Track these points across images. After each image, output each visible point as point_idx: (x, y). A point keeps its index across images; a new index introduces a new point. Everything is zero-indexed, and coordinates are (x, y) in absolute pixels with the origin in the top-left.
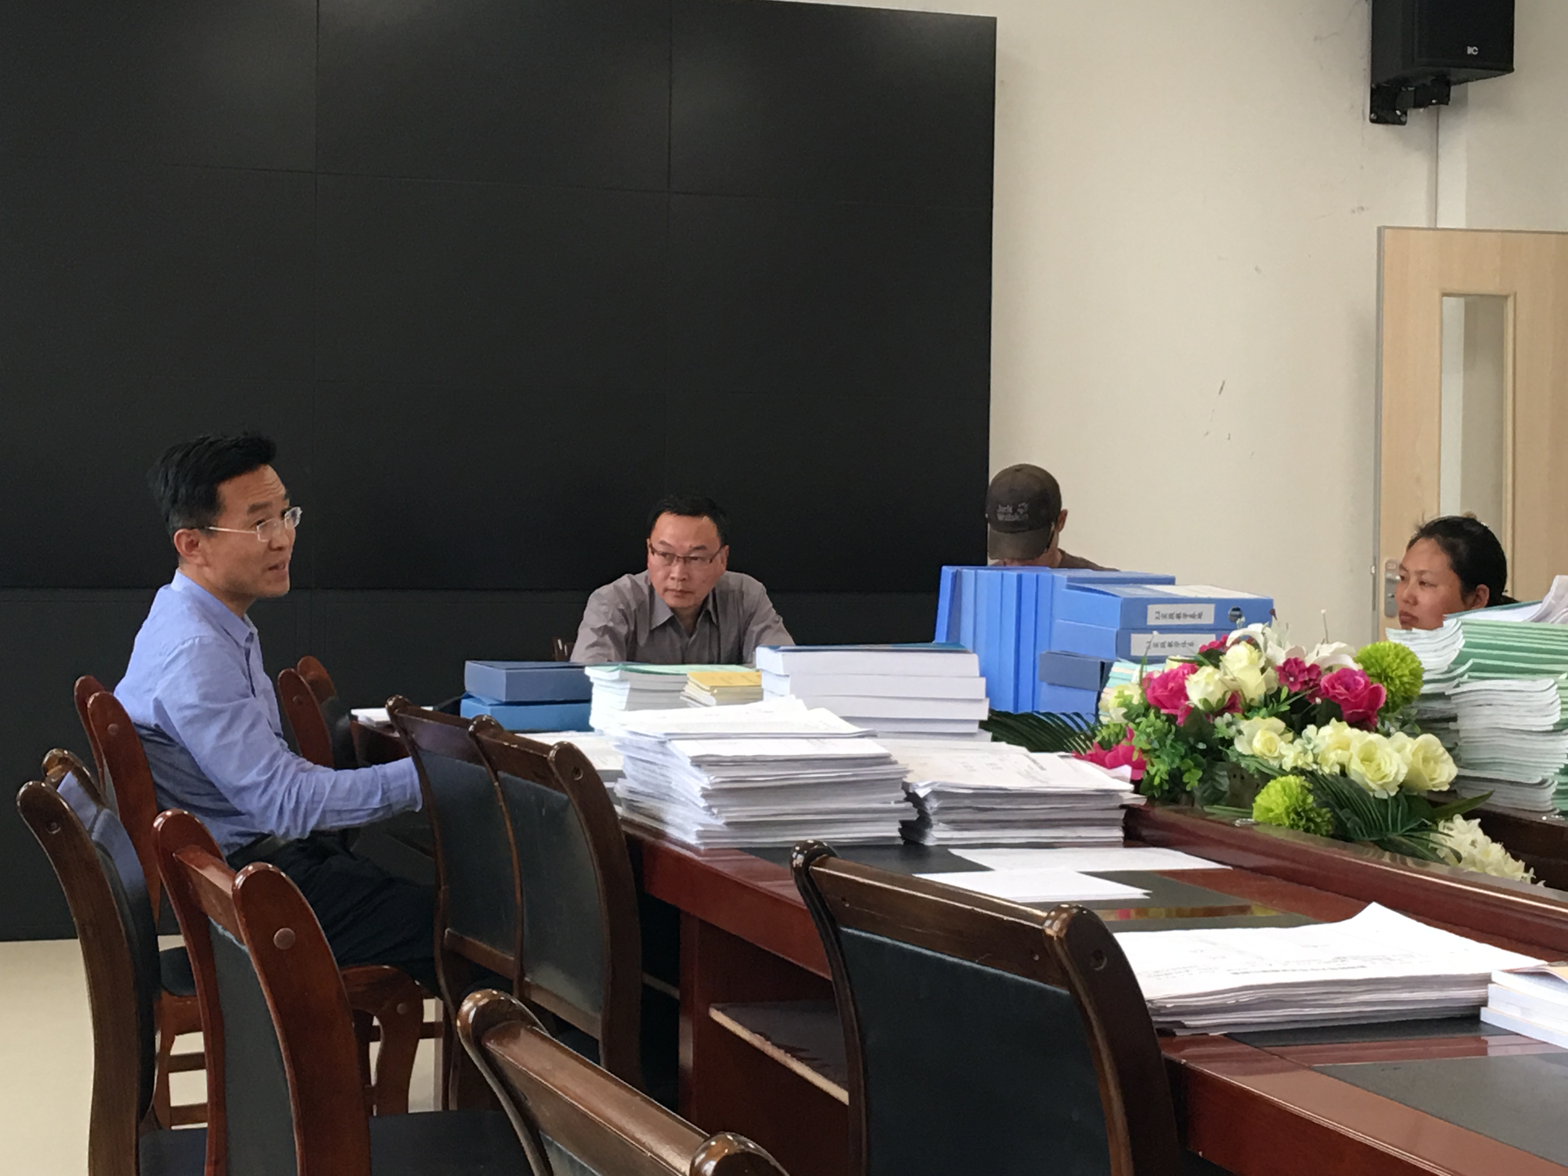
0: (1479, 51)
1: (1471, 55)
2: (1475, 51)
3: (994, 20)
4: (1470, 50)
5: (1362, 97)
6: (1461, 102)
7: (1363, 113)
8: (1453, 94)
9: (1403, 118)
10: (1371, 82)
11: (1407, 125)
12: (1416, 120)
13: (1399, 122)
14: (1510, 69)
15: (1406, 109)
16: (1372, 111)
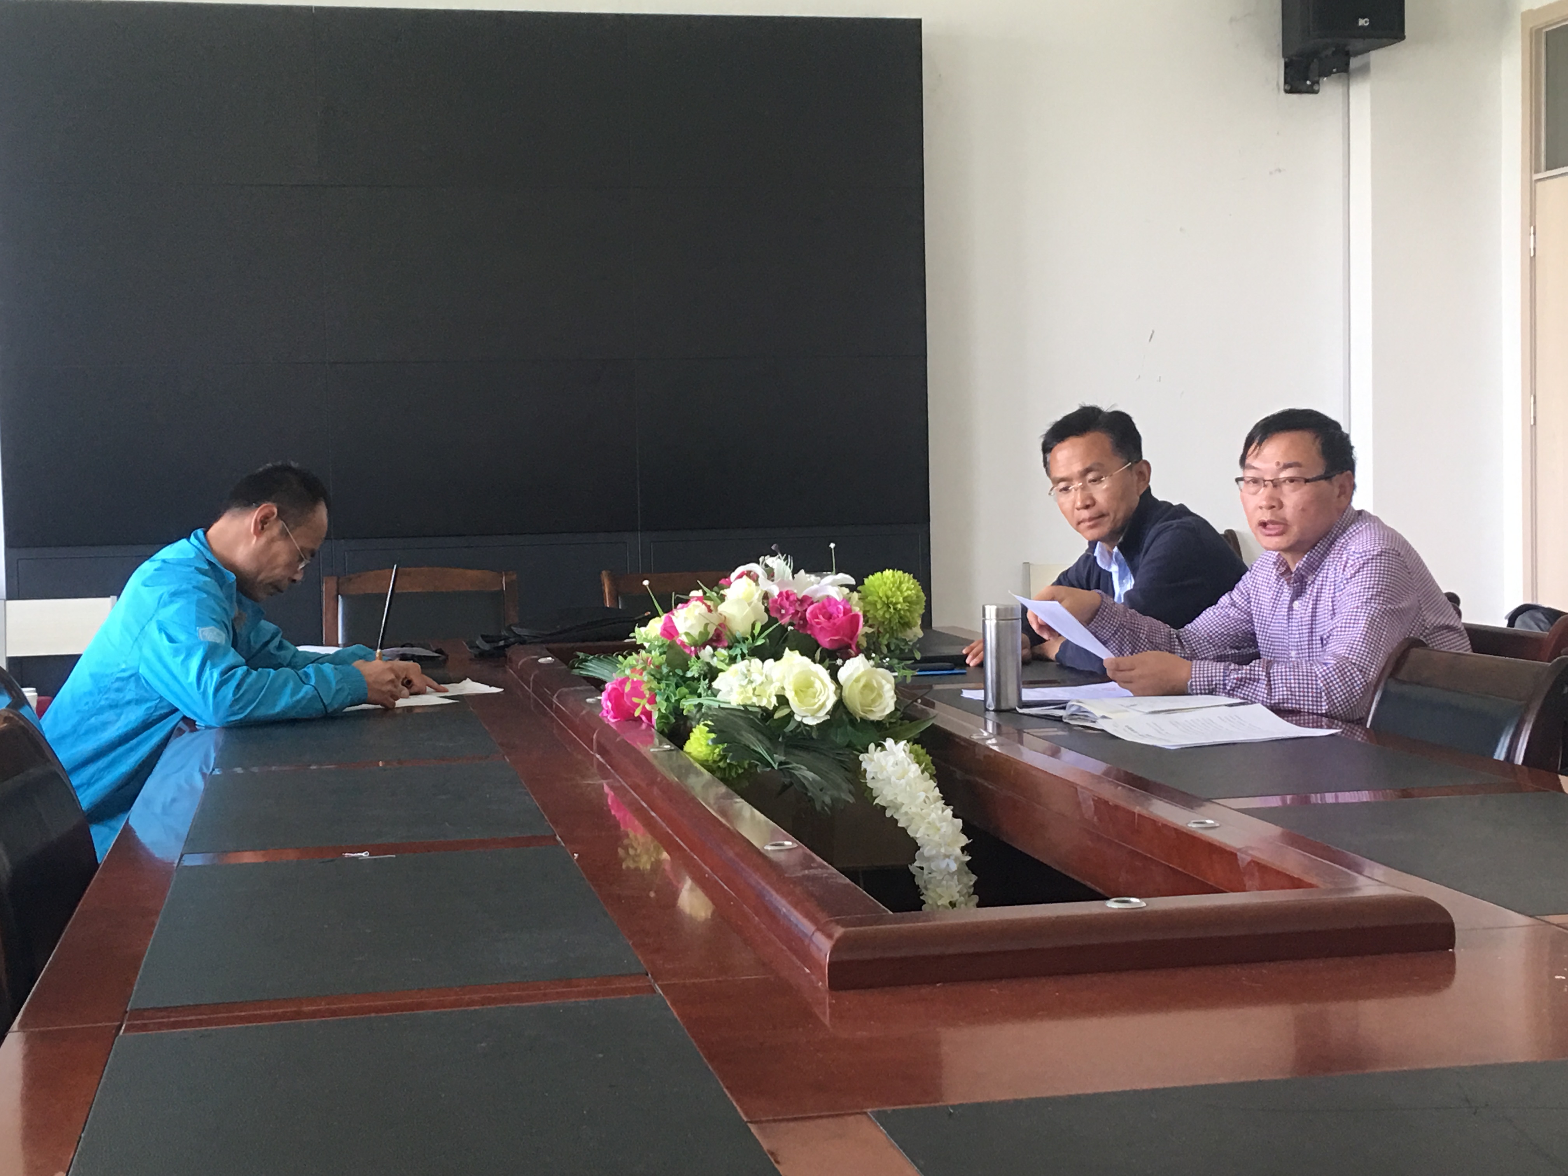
0: (1370, 21)
1: (1362, 27)
2: (1366, 22)
3: (920, 21)
4: (1362, 22)
5: (1276, 70)
6: (1365, 69)
7: (1278, 84)
8: (1355, 63)
9: (1316, 88)
10: (1284, 56)
11: (1320, 93)
12: (1330, 89)
13: (1312, 91)
14: (1402, 37)
15: (1316, 79)
16: (1286, 82)
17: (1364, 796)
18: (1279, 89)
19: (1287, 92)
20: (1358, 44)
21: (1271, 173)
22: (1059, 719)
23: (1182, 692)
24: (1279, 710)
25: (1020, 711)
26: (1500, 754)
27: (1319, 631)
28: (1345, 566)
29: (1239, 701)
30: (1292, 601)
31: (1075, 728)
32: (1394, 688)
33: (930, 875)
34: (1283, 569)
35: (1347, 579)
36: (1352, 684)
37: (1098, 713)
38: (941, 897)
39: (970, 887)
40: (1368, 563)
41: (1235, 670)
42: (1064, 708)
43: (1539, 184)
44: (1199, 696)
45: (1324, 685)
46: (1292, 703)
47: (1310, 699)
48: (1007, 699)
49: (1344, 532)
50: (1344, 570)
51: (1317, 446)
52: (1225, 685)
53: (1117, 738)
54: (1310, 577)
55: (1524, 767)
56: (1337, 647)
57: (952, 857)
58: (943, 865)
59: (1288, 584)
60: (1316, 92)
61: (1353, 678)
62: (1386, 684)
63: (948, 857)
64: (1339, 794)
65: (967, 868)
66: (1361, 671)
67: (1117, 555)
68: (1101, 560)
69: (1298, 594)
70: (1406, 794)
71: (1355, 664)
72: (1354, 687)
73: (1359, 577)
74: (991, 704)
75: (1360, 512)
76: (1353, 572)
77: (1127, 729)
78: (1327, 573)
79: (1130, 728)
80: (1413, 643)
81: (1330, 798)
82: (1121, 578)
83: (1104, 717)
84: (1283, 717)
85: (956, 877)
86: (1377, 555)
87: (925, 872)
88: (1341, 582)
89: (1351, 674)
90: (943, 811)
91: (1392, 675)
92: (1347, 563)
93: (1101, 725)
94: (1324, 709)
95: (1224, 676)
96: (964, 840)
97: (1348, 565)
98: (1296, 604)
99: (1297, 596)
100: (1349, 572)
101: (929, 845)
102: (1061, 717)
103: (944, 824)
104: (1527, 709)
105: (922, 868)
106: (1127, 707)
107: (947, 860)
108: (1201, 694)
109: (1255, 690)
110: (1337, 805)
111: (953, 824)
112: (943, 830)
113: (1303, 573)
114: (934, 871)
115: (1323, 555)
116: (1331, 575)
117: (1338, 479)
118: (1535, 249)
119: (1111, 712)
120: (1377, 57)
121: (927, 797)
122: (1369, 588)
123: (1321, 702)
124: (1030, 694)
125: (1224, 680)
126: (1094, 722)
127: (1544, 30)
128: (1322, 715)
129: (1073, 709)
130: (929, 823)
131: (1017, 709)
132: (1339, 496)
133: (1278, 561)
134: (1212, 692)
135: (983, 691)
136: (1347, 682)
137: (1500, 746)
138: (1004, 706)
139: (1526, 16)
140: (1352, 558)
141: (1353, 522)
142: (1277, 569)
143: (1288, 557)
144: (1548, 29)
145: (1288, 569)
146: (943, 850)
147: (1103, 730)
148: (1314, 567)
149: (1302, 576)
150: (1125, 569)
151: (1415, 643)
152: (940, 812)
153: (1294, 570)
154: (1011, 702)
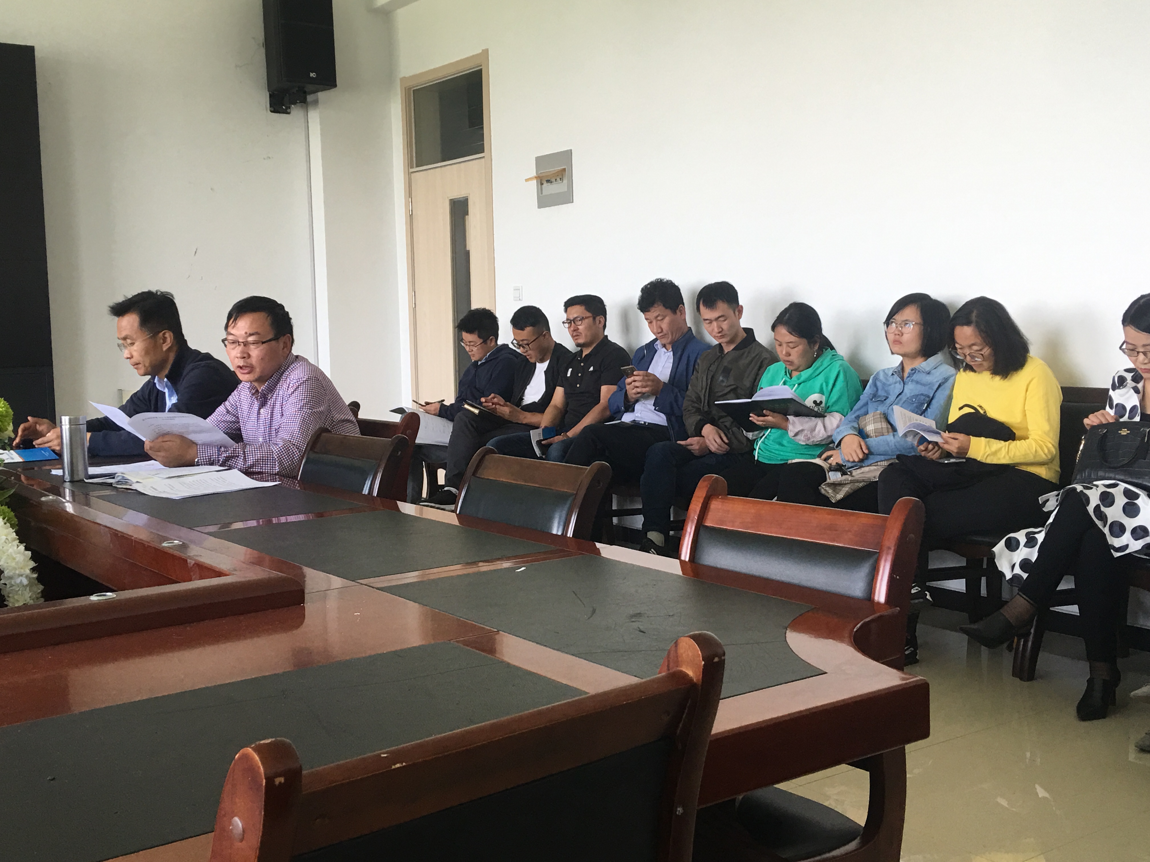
0: (316, 75)
1: (313, 77)
2: (314, 75)
3: (33, 47)
4: (312, 75)
5: (264, 98)
6: (316, 102)
7: (266, 106)
8: (310, 98)
9: (288, 111)
10: (269, 91)
11: (291, 114)
12: (296, 112)
13: (286, 112)
14: (335, 86)
15: (288, 106)
16: (270, 106)
17: (301, 517)
18: (267, 110)
19: (271, 111)
20: (309, 87)
21: (264, 159)
22: (111, 485)
23: (191, 464)
24: (248, 473)
25: (86, 481)
26: (366, 491)
27: (275, 425)
28: (288, 387)
29: (226, 468)
30: (259, 409)
31: (120, 490)
32: (312, 456)
33: (11, 588)
34: (254, 391)
35: (289, 395)
36: (293, 456)
37: (134, 480)
38: (18, 601)
39: (39, 593)
40: (301, 385)
41: (224, 451)
42: (114, 478)
43: (413, 175)
44: (203, 466)
45: (277, 457)
46: (258, 469)
47: (269, 466)
48: (78, 475)
49: (288, 368)
50: (288, 389)
51: (269, 321)
52: (219, 460)
53: (145, 494)
54: (269, 395)
55: (379, 499)
56: (284, 435)
57: (24, 576)
58: (18, 581)
59: (257, 400)
60: (289, 113)
61: (294, 453)
62: (308, 455)
63: (22, 575)
64: (288, 517)
65: (37, 582)
66: (298, 449)
67: (166, 382)
68: (159, 385)
69: (263, 405)
70: (320, 515)
71: (294, 445)
72: (294, 458)
73: (296, 393)
74: (67, 478)
75: (297, 357)
76: (292, 391)
77: (151, 488)
78: (279, 392)
79: (153, 488)
80: (323, 430)
81: (283, 519)
82: (170, 396)
83: (137, 482)
84: (248, 476)
85: (28, 588)
86: (306, 381)
87: (8, 586)
88: (286, 396)
89: (292, 451)
90: (18, 546)
91: (311, 449)
92: (289, 385)
93: (135, 487)
94: (277, 469)
95: (218, 455)
96: (32, 564)
97: (290, 387)
98: (262, 410)
99: (262, 406)
100: (291, 390)
101: (8, 569)
102: (112, 483)
103: (18, 555)
104: (379, 466)
105: (5, 584)
106: (153, 475)
107: (21, 578)
108: (204, 465)
109: (236, 462)
110: (287, 523)
111: (24, 555)
112: (17, 559)
113: (266, 393)
114: (13, 586)
115: (278, 380)
116: (281, 393)
117: (282, 340)
118: (412, 211)
119: (143, 479)
120: (321, 95)
121: (7, 539)
122: (302, 400)
123: (275, 467)
124: (93, 470)
125: (218, 458)
126: (131, 485)
127: (412, 89)
128: (275, 474)
129: (119, 478)
130: (8, 555)
131: (85, 480)
132: (283, 349)
133: (250, 387)
134: (212, 464)
135: (62, 470)
136: (290, 455)
137: (365, 486)
138: (76, 478)
139: (403, 79)
140: (292, 382)
141: (293, 362)
142: (250, 392)
143: (256, 384)
144: (415, 88)
145: (257, 391)
146: (17, 572)
147: (136, 490)
148: (271, 389)
149: (265, 394)
150: (172, 391)
151: (326, 430)
152: (16, 548)
153: (260, 391)
154: (81, 475)
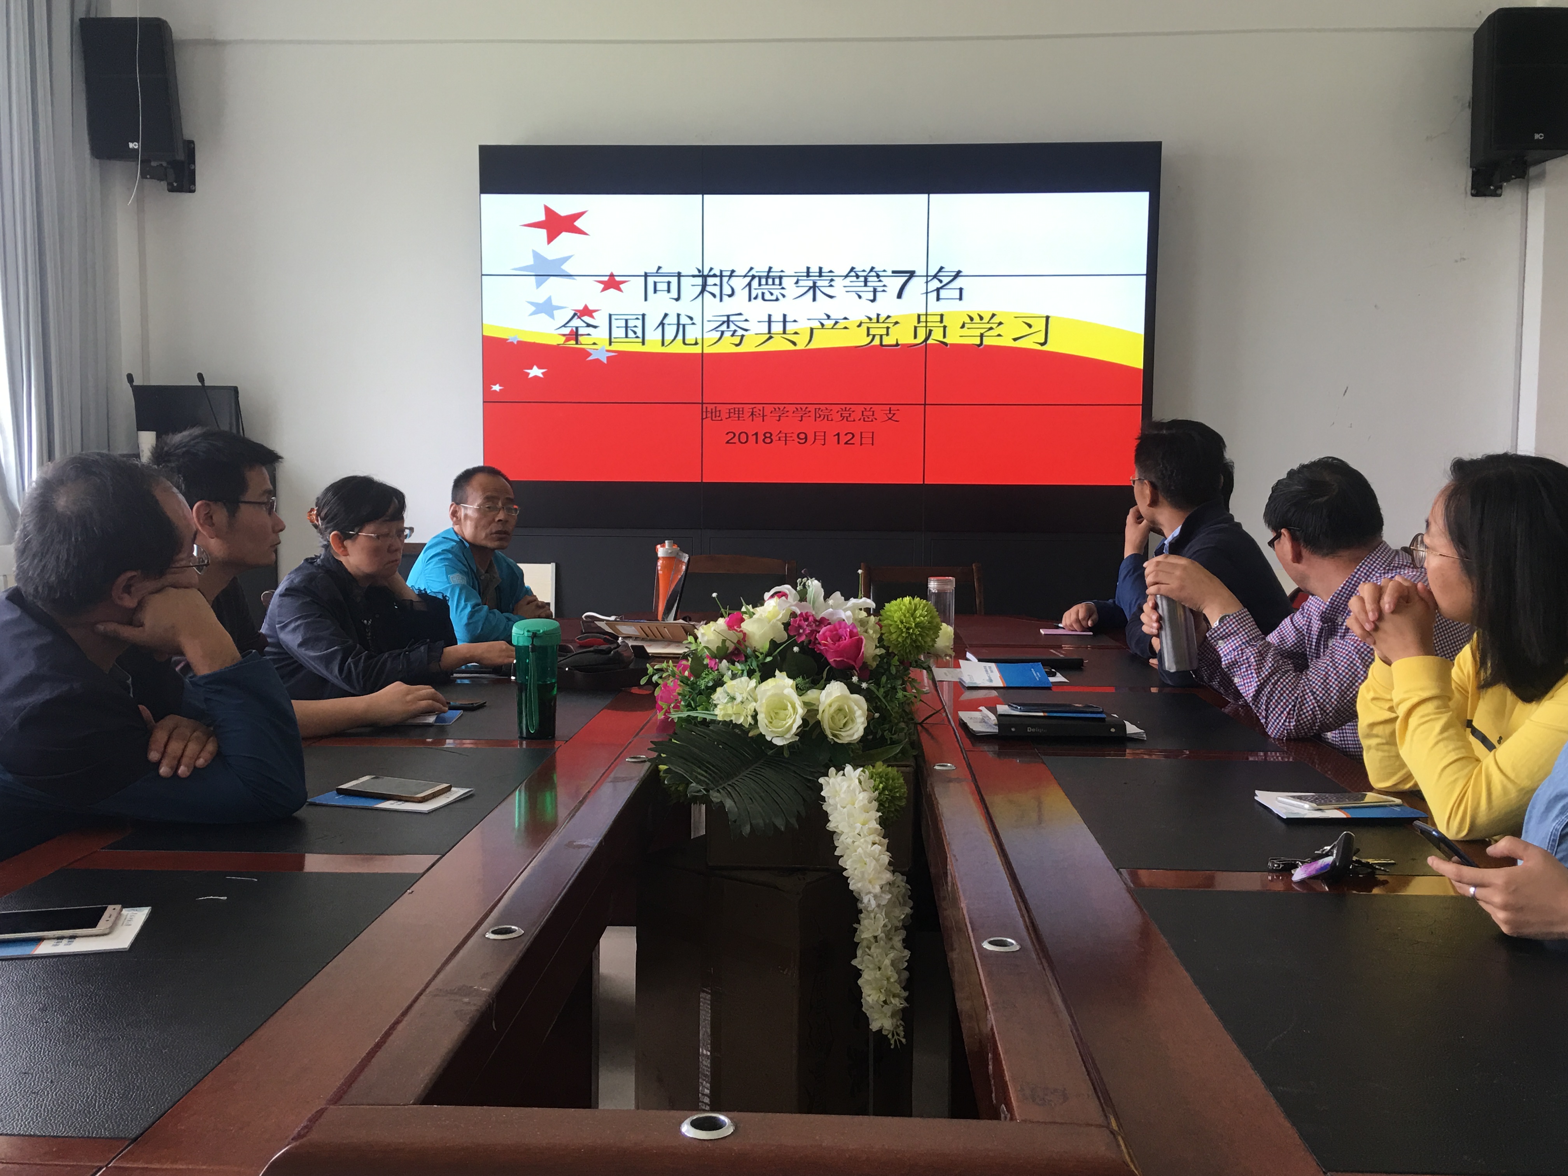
0: (1544, 135)
1: (1538, 140)
3: (1160, 144)
4: (1538, 136)
5: (1464, 177)
6: (1541, 176)
7: (1466, 188)
8: (1533, 171)
9: (1499, 192)
10: (1471, 167)
11: (1502, 197)
12: (1511, 194)
13: (1495, 194)
15: (1499, 185)
16: (1472, 188)
18: (1466, 193)
19: (1473, 195)
20: (1532, 155)
21: (1456, 261)
58: (866, 899)
60: (1499, 195)
103: (870, 859)
107: (868, 896)
111: (880, 860)
120: (1550, 165)
121: (863, 828)
130: (858, 856)
152: (869, 846)
